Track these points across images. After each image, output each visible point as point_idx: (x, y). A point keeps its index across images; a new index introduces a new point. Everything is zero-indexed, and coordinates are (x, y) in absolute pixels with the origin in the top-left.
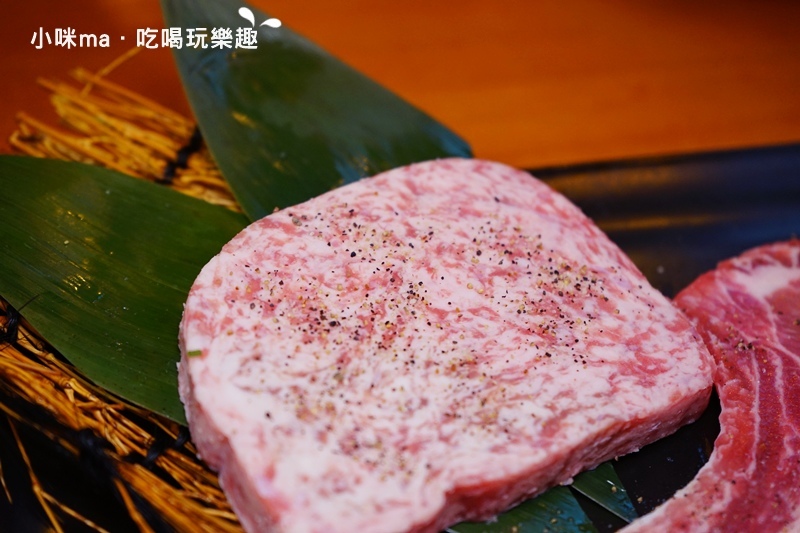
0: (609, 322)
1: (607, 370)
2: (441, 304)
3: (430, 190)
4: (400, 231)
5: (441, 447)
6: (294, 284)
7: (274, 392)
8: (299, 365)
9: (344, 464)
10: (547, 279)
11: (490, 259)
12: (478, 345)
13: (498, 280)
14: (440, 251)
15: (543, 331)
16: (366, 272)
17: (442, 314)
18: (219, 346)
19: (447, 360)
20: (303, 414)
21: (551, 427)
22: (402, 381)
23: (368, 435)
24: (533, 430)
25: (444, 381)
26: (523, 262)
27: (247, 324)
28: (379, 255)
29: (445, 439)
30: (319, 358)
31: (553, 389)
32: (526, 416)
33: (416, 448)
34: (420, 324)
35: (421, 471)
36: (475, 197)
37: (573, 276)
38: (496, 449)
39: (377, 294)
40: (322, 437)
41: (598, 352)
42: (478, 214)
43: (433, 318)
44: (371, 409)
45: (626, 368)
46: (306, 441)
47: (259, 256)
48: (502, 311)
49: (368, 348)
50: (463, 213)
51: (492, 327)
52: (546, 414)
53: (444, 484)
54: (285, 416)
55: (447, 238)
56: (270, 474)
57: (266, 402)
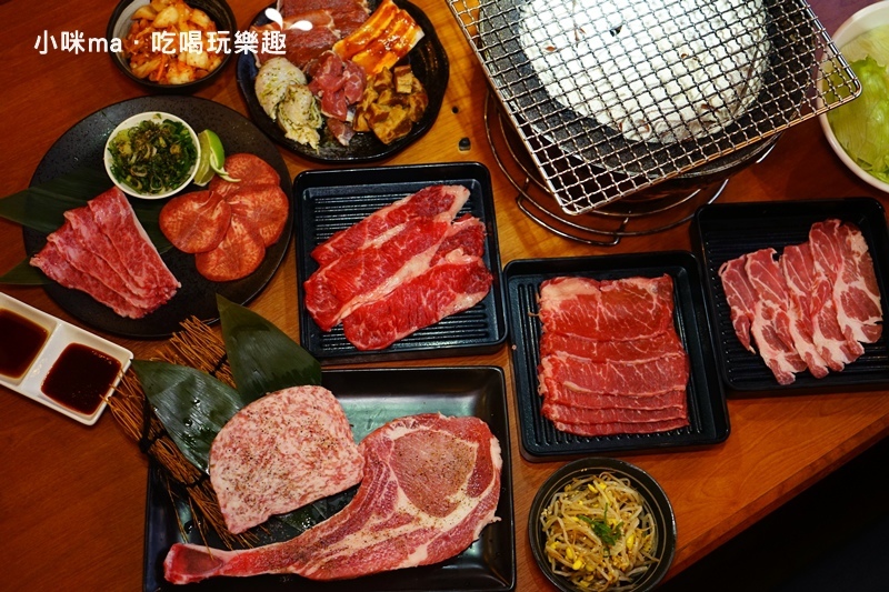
0: (334, 460)
1: (327, 478)
2: (284, 452)
3: (294, 402)
4: (279, 420)
5: (270, 502)
6: (243, 441)
7: (231, 480)
8: (239, 472)
9: (244, 505)
10: (320, 442)
11: (305, 433)
12: (290, 468)
13: (305, 443)
14: (290, 430)
15: (312, 464)
16: (265, 437)
17: (283, 455)
18: (219, 463)
19: (281, 473)
20: (237, 488)
21: (303, 497)
22: (266, 480)
23: (253, 497)
24: (298, 498)
25: (277, 480)
26: (315, 435)
27: (227, 455)
28: (270, 431)
29: (273, 500)
30: (244, 470)
31: (308, 485)
32: (296, 494)
33: (264, 502)
34: (276, 460)
35: (264, 509)
36: (308, 406)
37: (329, 442)
38: (286, 504)
39: (266, 447)
40: (240, 496)
41: (327, 472)
42: (307, 414)
43: (280, 457)
44: (255, 489)
45: (333, 478)
46: (236, 498)
47: (235, 429)
48: (301, 455)
49: (259, 467)
50: (302, 413)
51: (297, 461)
52: (303, 493)
53: (269, 514)
54: (232, 489)
55: (294, 424)
56: (225, 506)
57: (227, 484)
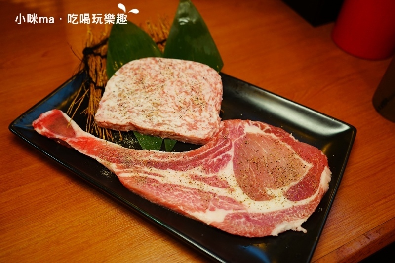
0: (197, 114)
1: (184, 122)
2: (166, 91)
3: (193, 69)
4: (176, 73)
5: (135, 115)
6: (145, 72)
7: (120, 88)
8: (128, 87)
9: (117, 107)
10: (194, 99)
11: (188, 89)
12: (164, 102)
13: (184, 93)
14: (179, 81)
15: (180, 108)
16: (160, 77)
17: (164, 93)
18: (122, 76)
19: (154, 101)
20: (120, 95)
21: (159, 124)
22: (142, 100)
23: (126, 105)
24: (155, 122)
25: (150, 104)
26: (193, 93)
27: (128, 74)
28: (166, 76)
29: (138, 114)
30: (133, 87)
31: (168, 119)
32: (156, 120)
33: (131, 112)
34: (157, 92)
35: (127, 116)
36: (200, 75)
37: (200, 101)
38: (144, 121)
39: (156, 83)
40: (118, 101)
41: (187, 118)
42: (196, 79)
43: (161, 92)
44: (131, 102)
45: (189, 125)
46: (115, 100)
47: (145, 64)
48: (176, 99)
49: (143, 91)
50: (194, 77)
51: (171, 100)
52: (161, 121)
53: (129, 121)
54: (116, 94)
55: (184, 80)
56: (104, 101)
57: (116, 89)
